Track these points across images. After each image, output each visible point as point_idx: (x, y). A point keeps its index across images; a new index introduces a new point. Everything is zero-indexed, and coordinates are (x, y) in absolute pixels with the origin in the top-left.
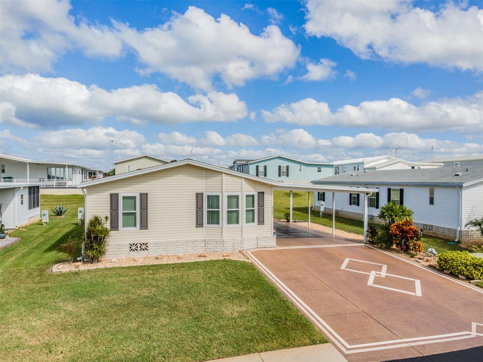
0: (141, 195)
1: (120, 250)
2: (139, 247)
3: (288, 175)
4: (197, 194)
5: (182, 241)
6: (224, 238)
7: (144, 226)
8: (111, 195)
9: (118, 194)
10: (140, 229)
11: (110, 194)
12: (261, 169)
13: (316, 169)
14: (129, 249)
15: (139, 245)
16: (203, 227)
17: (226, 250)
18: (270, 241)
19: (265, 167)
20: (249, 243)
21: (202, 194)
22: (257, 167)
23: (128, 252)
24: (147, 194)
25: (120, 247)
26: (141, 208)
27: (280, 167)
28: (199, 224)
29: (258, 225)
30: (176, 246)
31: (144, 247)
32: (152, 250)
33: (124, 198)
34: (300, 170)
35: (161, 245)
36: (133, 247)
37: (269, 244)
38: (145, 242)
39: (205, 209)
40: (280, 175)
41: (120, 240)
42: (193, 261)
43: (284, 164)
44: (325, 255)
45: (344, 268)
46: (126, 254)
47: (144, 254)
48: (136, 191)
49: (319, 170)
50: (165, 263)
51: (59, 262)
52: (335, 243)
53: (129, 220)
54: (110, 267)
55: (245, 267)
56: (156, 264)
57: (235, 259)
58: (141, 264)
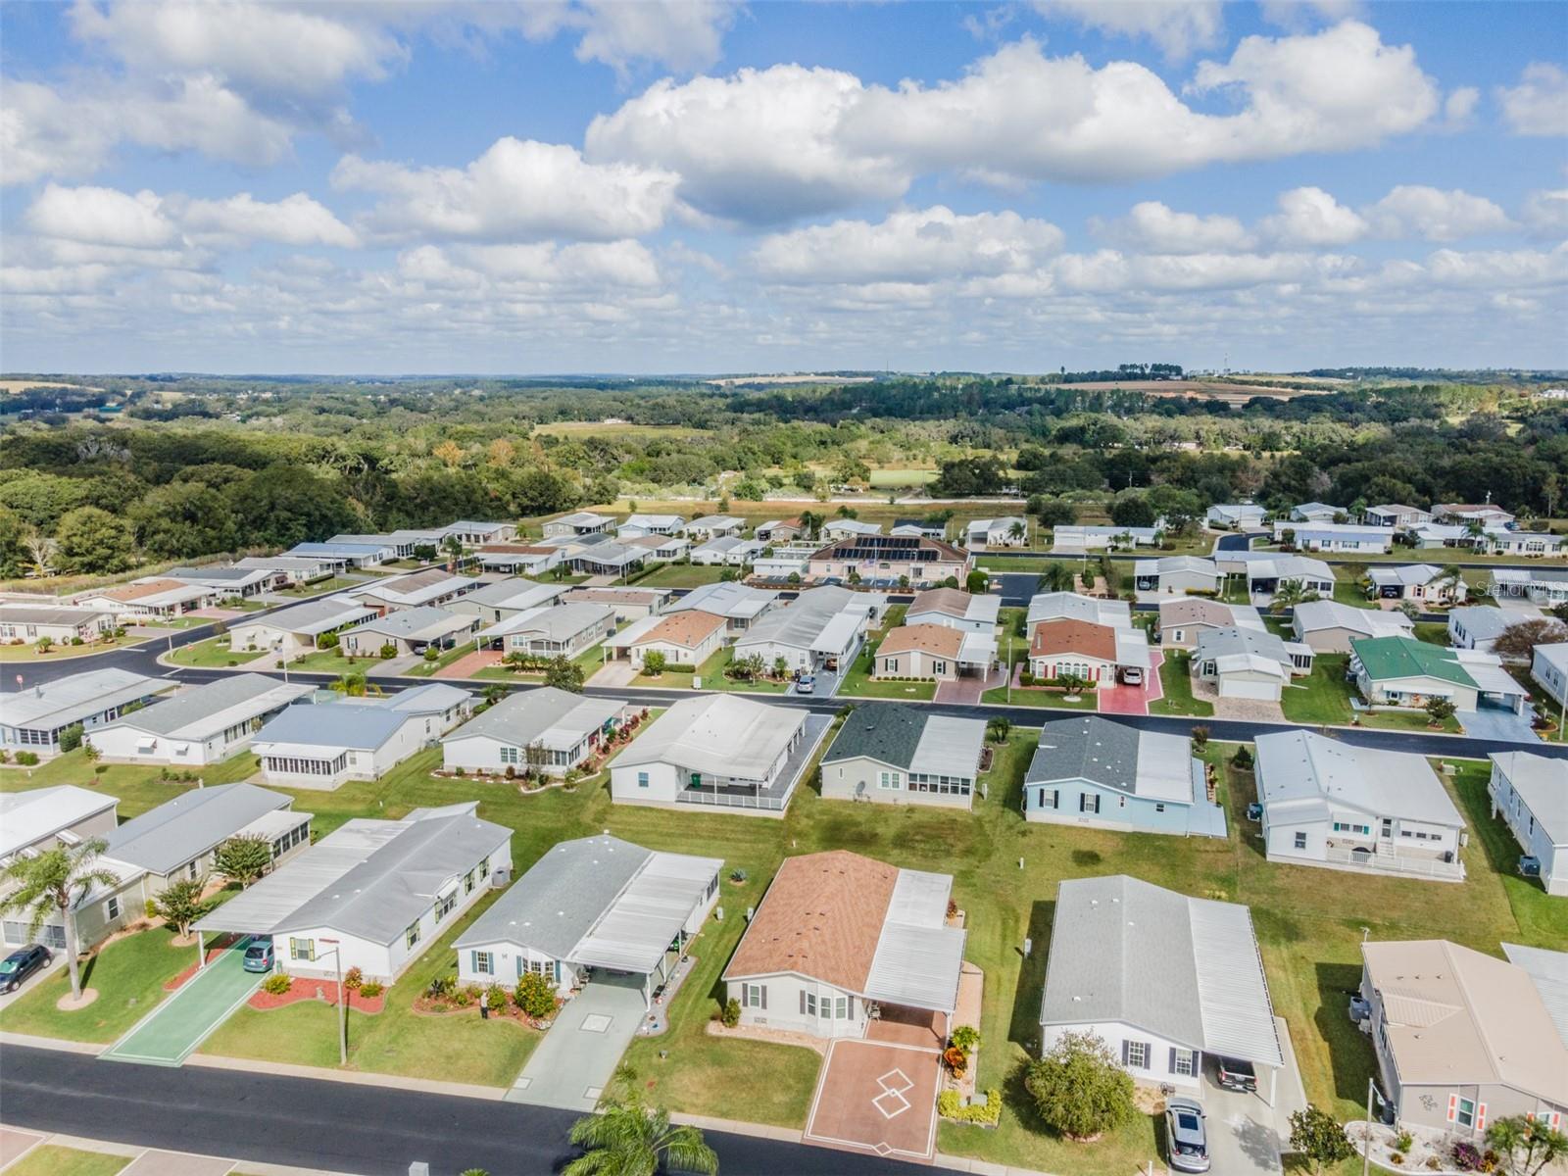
0: (762, 987)
3: (1097, 811)
4: (801, 992)
6: (818, 1026)
7: (764, 1006)
9: (748, 983)
10: (761, 1009)
12: (1049, 796)
13: (1155, 806)
16: (804, 1014)
18: (856, 1033)
19: (1056, 793)
20: (838, 1032)
21: (804, 991)
22: (1042, 791)
24: (767, 987)
25: (749, 1019)
26: (762, 996)
27: (1083, 796)
28: (802, 1011)
29: (848, 1019)
31: (764, 1021)
34: (1122, 805)
36: (757, 1020)
37: (855, 1036)
39: (807, 1003)
40: (1082, 809)
41: (748, 1015)
42: (790, 1043)
43: (1091, 792)
44: (888, 1059)
45: (878, 1080)
46: (751, 1023)
47: (763, 1025)
48: (759, 984)
49: (1160, 808)
50: (772, 1041)
51: (713, 1018)
52: (921, 1042)
53: (755, 1002)
54: (738, 1036)
55: (815, 1060)
56: (767, 1040)
57: (818, 1049)
58: (757, 1038)
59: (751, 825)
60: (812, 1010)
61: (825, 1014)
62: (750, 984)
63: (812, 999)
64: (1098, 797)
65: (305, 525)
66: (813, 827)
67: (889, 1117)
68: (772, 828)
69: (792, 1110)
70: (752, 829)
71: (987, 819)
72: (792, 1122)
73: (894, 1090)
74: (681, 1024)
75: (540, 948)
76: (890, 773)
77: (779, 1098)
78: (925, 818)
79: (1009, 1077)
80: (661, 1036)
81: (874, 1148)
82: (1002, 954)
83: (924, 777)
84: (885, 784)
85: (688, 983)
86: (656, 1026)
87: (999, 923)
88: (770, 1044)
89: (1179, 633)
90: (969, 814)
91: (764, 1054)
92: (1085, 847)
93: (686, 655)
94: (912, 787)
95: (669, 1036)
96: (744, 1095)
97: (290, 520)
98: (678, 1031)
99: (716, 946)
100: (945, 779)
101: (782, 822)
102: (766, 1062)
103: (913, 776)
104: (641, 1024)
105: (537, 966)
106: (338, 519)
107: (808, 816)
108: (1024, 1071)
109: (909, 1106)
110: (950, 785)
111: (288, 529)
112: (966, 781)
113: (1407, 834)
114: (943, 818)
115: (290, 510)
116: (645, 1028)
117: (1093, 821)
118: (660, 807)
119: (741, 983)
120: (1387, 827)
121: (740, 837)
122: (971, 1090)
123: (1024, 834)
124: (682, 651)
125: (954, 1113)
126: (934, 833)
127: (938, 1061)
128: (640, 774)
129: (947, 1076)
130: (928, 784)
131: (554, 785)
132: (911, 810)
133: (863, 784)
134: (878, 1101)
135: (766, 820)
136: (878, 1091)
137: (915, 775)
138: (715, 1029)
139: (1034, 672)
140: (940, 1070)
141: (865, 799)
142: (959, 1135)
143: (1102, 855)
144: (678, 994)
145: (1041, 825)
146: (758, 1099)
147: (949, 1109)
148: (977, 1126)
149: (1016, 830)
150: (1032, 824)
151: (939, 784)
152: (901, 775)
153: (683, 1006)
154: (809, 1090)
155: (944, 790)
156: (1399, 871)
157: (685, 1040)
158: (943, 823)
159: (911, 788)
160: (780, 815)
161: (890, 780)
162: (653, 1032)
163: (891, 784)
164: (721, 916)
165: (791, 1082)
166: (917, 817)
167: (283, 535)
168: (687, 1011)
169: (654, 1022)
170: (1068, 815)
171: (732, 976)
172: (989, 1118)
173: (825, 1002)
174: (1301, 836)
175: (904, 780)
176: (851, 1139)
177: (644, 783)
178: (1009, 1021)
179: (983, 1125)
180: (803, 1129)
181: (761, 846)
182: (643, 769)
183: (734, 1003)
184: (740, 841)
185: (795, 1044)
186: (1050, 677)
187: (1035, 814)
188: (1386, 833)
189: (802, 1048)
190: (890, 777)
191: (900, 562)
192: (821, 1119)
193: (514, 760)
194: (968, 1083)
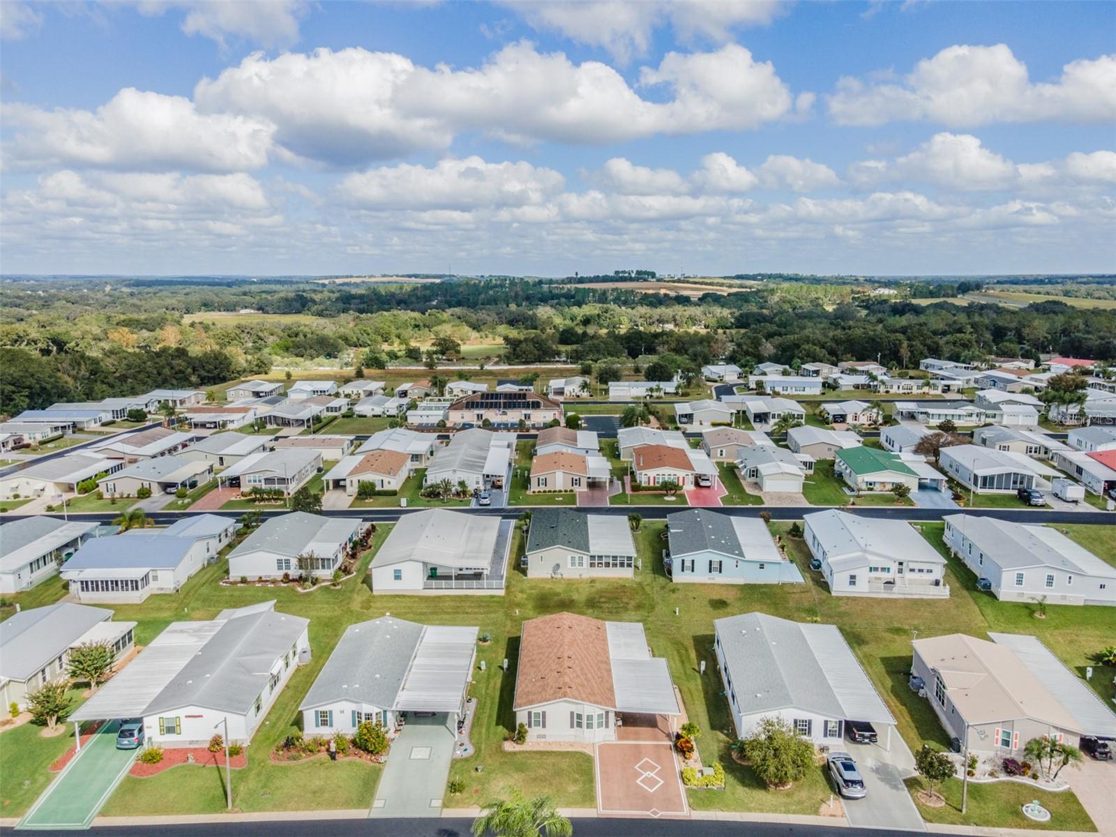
1: (532, 737)
3: (720, 572)
4: (571, 712)
5: (563, 734)
6: (585, 736)
7: (544, 726)
9: (531, 711)
10: (542, 728)
11: (528, 711)
12: (688, 564)
13: (758, 565)
15: (541, 736)
16: (573, 728)
17: (585, 742)
18: (612, 737)
19: (693, 561)
20: (598, 738)
21: (574, 712)
22: (683, 561)
23: (536, 738)
24: (545, 711)
26: (542, 719)
27: (711, 562)
28: (572, 726)
29: (605, 729)
30: (560, 737)
31: (544, 736)
32: (548, 738)
34: (736, 566)
35: (552, 736)
36: (538, 737)
37: (609, 739)
38: (545, 734)
39: (575, 720)
40: (710, 571)
41: (533, 734)
42: (566, 750)
43: (716, 558)
44: (637, 753)
45: (636, 767)
46: (535, 740)
47: (544, 740)
48: (540, 710)
49: (762, 567)
50: (553, 750)
51: (506, 739)
52: (656, 738)
53: (537, 724)
54: (528, 749)
55: (589, 760)
56: (549, 750)
57: (588, 751)
58: (542, 749)
59: (482, 601)
60: (579, 725)
61: (589, 726)
62: (533, 711)
63: (579, 716)
64: (721, 562)
65: (27, 396)
66: (526, 599)
67: (652, 791)
68: (499, 602)
69: (584, 796)
70: (483, 604)
71: (645, 583)
72: (587, 803)
73: (648, 772)
74: (483, 747)
75: (371, 702)
76: (577, 556)
77: (572, 788)
78: (604, 586)
79: (721, 753)
80: (472, 756)
81: (648, 813)
82: (685, 673)
83: (600, 557)
84: (573, 564)
85: (477, 717)
86: (466, 750)
87: (675, 653)
88: (553, 752)
89: (722, 451)
90: (632, 581)
91: (551, 760)
92: (716, 597)
93: (389, 483)
94: (592, 565)
95: (478, 756)
96: (547, 790)
97: (14, 392)
98: (483, 752)
99: (487, 688)
100: (615, 558)
101: (503, 597)
102: (554, 765)
103: (593, 557)
104: (454, 750)
105: (369, 717)
106: (55, 391)
107: (522, 592)
108: (729, 748)
109: (662, 782)
110: (618, 562)
111: (12, 400)
112: (630, 558)
113: (912, 570)
114: (616, 585)
115: (13, 385)
116: (458, 752)
117: (718, 579)
118: (410, 594)
119: (526, 712)
120: (901, 567)
121: (476, 610)
122: (699, 766)
123: (673, 591)
124: (386, 480)
125: (696, 782)
126: (612, 596)
127: (671, 749)
128: (395, 571)
129: (681, 758)
130: (603, 562)
131: (323, 584)
132: (593, 581)
133: (558, 566)
134: (641, 781)
135: (492, 597)
136: (638, 775)
137: (594, 557)
138: (509, 746)
139: (641, 482)
140: (675, 755)
141: (559, 576)
142: (702, 796)
143: (728, 601)
144: (473, 726)
145: (684, 584)
146: (558, 791)
147: (692, 780)
148: (712, 789)
149: (667, 589)
150: (677, 584)
151: (611, 562)
152: (585, 557)
153: (480, 733)
154: (591, 780)
155: (615, 565)
156: (912, 594)
157: (490, 757)
158: (617, 588)
160: (502, 593)
161: (577, 561)
162: (466, 755)
163: (577, 564)
164: (483, 667)
165: (577, 776)
166: (598, 586)
167: (7, 405)
168: (484, 737)
169: (464, 747)
170: (701, 576)
171: (520, 706)
172: (719, 783)
173: (590, 718)
174: (853, 577)
175: (586, 560)
176: (631, 809)
177: (398, 576)
178: (707, 717)
179: (715, 788)
180: (596, 807)
181: (493, 615)
182: (397, 567)
183: (522, 726)
184: (477, 613)
185: (570, 750)
186: (652, 484)
187: (679, 577)
188: (900, 571)
189: (576, 752)
190: (576, 559)
191: (514, 410)
192: (606, 799)
193: (288, 567)
194: (696, 761)
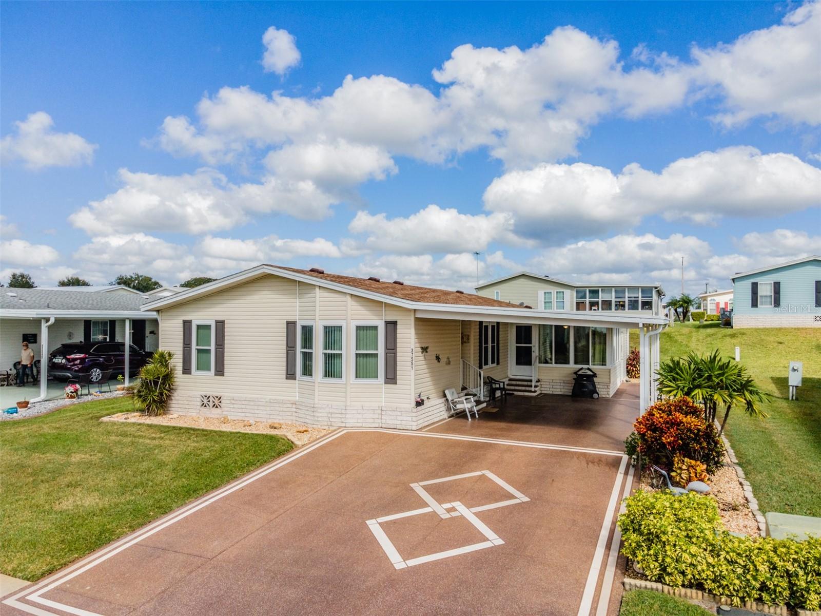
0: (217, 322)
1: (190, 403)
2: (211, 402)
4: (288, 323)
5: (265, 399)
6: (316, 401)
7: (220, 371)
8: (185, 322)
9: (191, 321)
10: (216, 375)
11: (183, 321)
12: (765, 290)
14: (200, 403)
15: (211, 399)
16: (295, 379)
17: (317, 423)
18: (405, 418)
19: (776, 286)
20: (360, 416)
21: (294, 323)
22: (755, 286)
23: (199, 407)
24: (223, 322)
25: (191, 399)
26: (216, 344)
28: (291, 375)
29: (385, 383)
30: (256, 407)
31: (217, 402)
32: (226, 409)
33: (199, 327)
35: (236, 402)
36: (205, 401)
37: (404, 423)
38: (219, 395)
39: (299, 349)
41: (189, 388)
44: (464, 458)
45: (417, 486)
48: (211, 319)
60: (308, 365)
61: (333, 368)
63: (307, 334)
73: (454, 504)
110: (627, 300)
149: (720, 335)
151: (614, 300)
159: (578, 309)
163: (554, 304)
170: (797, 314)
190: (554, 295)
